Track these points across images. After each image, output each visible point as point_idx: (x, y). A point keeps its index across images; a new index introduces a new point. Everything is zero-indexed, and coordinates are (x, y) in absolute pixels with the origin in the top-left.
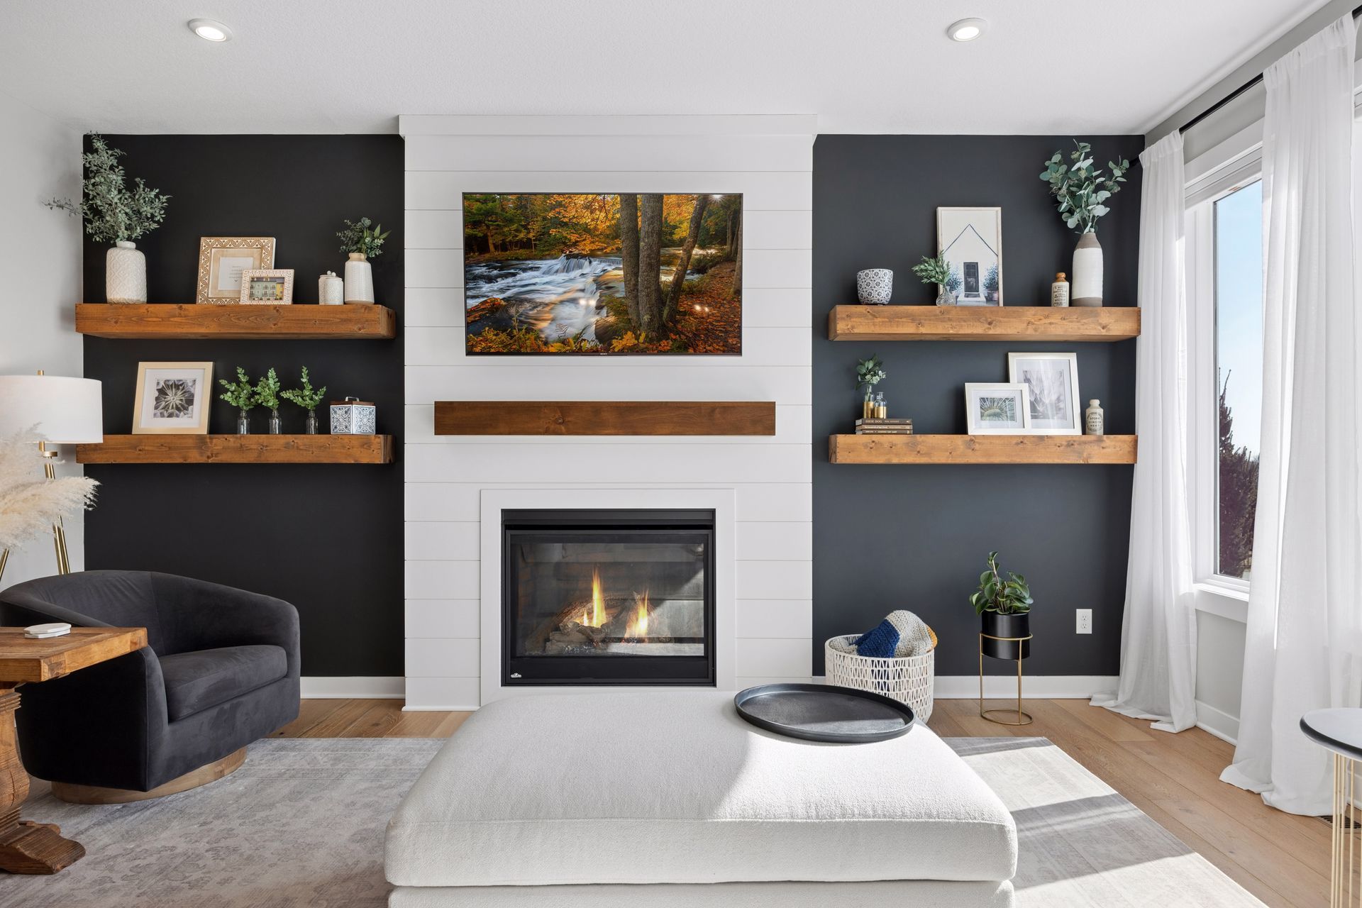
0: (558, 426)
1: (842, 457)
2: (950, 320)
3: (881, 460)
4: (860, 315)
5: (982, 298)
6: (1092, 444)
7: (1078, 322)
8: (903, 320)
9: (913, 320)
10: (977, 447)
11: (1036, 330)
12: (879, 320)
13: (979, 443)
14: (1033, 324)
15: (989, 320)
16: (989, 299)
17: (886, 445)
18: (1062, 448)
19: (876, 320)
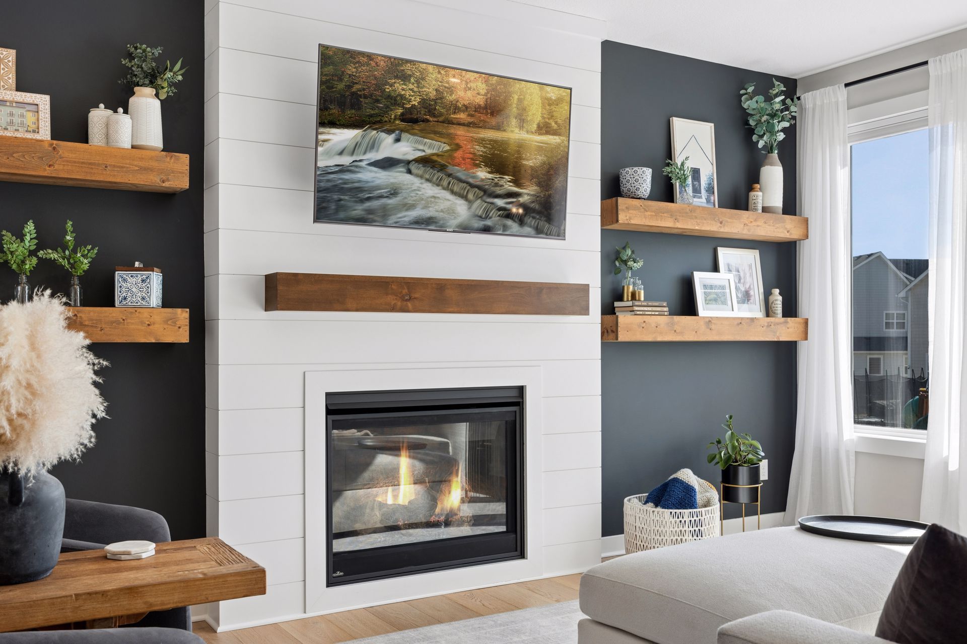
0: (405, 303)
1: (623, 337)
2: (696, 217)
3: (649, 338)
4: (635, 208)
5: (704, 200)
6: (782, 325)
7: (773, 226)
8: (665, 215)
9: (672, 216)
10: (713, 327)
11: (749, 230)
12: (649, 213)
13: (714, 324)
14: (747, 225)
15: (721, 220)
16: (708, 201)
17: (654, 325)
18: (764, 328)
19: (646, 213)
